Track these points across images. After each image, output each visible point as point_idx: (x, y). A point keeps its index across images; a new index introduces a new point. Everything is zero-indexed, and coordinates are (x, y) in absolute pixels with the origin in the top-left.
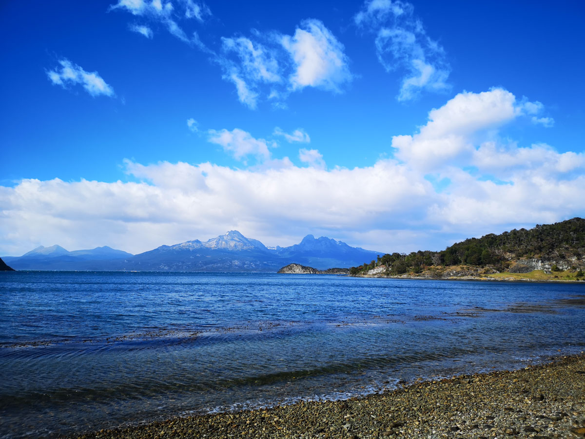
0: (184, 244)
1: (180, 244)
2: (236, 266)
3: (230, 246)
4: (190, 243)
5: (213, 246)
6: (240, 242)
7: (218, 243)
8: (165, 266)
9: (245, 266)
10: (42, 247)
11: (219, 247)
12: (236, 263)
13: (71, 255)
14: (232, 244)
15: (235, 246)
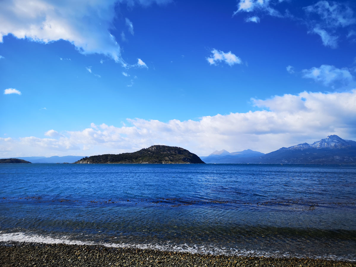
0: (297, 146)
1: (294, 146)
2: (337, 159)
3: (331, 146)
4: (301, 146)
5: (318, 147)
6: (338, 143)
7: (321, 144)
8: (285, 161)
9: (345, 160)
10: (217, 151)
11: (323, 146)
12: (337, 158)
13: (231, 155)
14: (333, 144)
15: (335, 146)
